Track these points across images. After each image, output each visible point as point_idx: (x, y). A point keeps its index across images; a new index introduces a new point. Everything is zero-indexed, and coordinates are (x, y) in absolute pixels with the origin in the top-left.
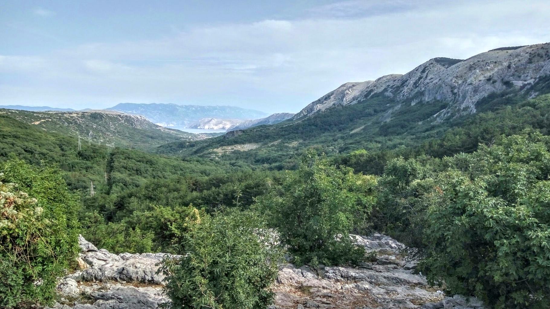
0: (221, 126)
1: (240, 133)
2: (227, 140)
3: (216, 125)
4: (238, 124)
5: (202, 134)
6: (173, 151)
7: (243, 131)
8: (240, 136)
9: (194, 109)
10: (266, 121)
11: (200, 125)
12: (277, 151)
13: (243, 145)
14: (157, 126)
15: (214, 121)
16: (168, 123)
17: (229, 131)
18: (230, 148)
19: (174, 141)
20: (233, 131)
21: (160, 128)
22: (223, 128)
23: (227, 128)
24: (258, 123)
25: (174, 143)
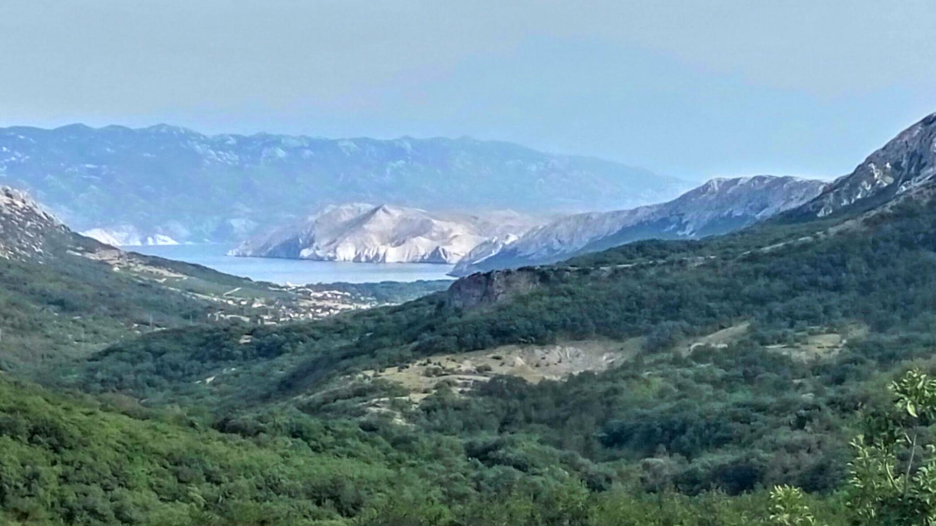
0: (423, 245)
1: (525, 286)
2: (454, 319)
3: (397, 240)
4: (513, 238)
5: (320, 287)
6: (170, 379)
7: (543, 276)
8: (522, 299)
9: (281, 153)
10: (665, 222)
11: (309, 243)
12: (728, 383)
13: (538, 352)
14: (92, 245)
15: (385, 221)
16: (146, 230)
17: (467, 273)
18: (467, 365)
19: (176, 323)
20: (488, 275)
21: (107, 256)
22: (436, 258)
23: (455, 260)
24: (625, 231)
25: (177, 335)
